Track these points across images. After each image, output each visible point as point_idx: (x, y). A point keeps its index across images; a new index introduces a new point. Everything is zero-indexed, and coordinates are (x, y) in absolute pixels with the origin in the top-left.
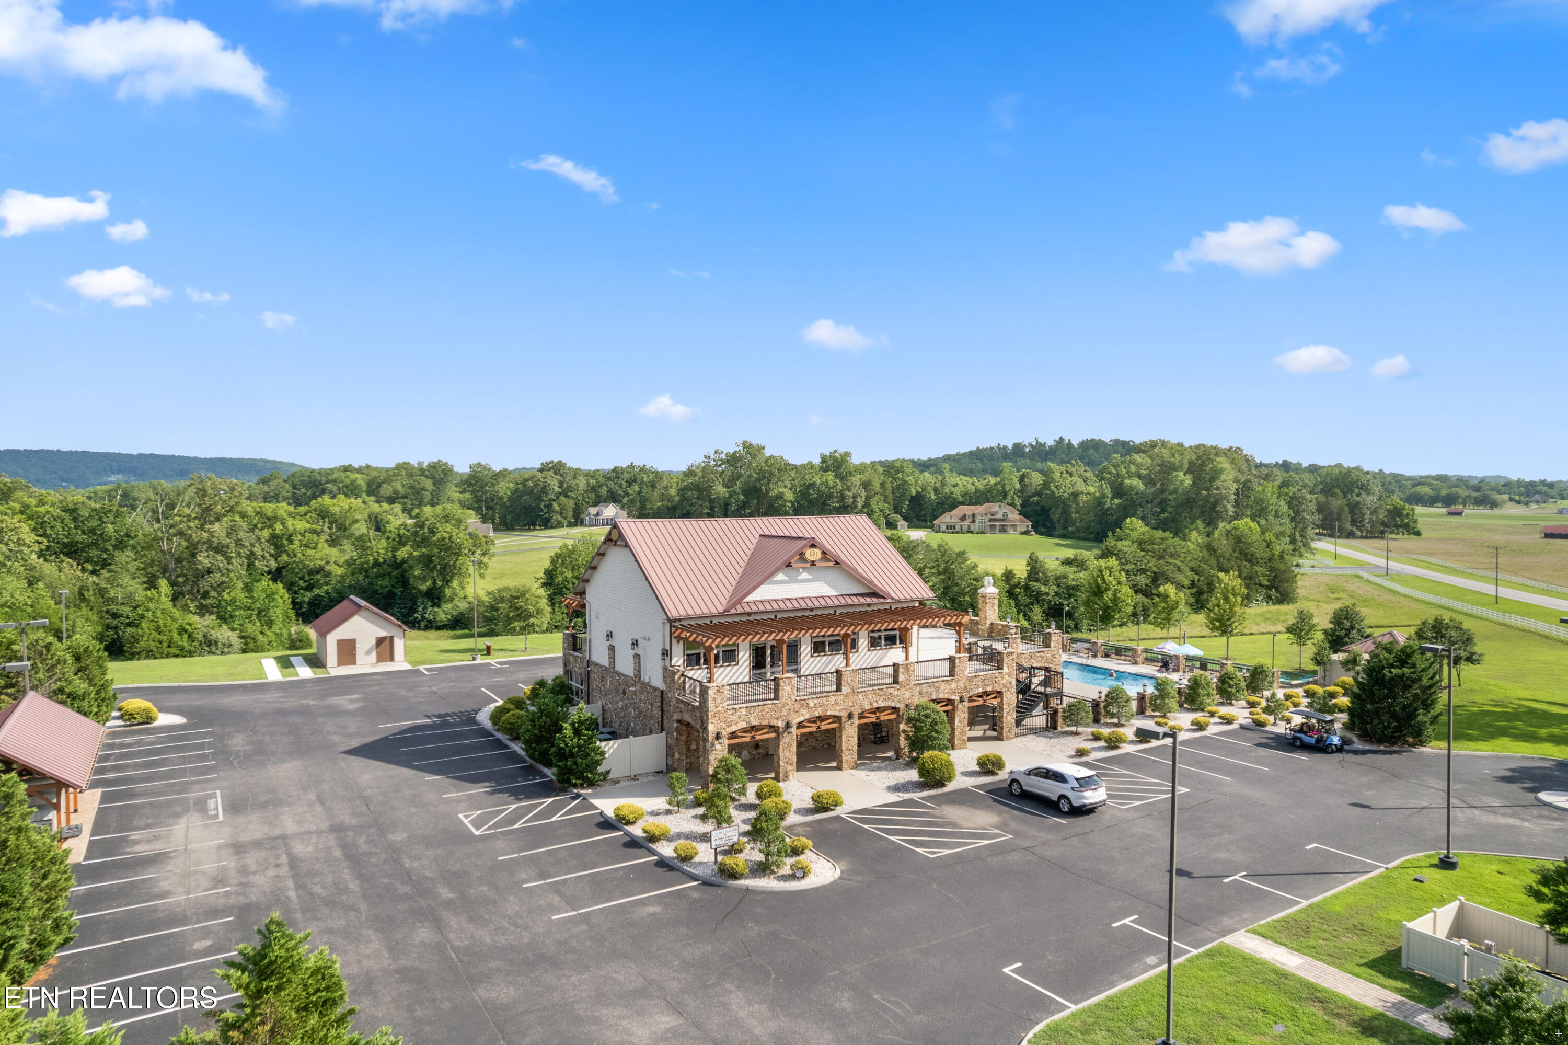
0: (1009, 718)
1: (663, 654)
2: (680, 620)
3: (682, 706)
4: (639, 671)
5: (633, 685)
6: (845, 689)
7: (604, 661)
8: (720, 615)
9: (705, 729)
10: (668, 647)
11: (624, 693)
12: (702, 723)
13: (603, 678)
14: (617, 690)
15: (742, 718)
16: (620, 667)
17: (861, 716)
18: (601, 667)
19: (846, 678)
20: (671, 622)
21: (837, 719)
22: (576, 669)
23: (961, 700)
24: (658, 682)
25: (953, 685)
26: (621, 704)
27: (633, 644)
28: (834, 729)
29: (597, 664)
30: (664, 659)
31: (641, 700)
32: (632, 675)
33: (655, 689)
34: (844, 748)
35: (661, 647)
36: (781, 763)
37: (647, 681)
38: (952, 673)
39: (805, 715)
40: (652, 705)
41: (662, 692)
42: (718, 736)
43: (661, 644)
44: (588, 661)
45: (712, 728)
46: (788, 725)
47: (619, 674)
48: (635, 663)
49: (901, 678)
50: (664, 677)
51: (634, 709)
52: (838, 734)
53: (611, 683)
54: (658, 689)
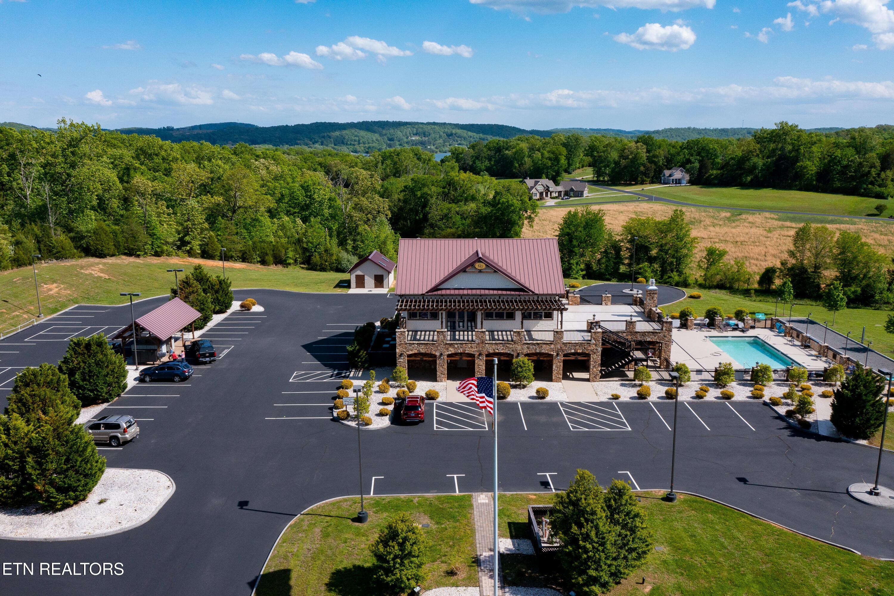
15: (415, 348)
36: (438, 373)
42: (402, 355)
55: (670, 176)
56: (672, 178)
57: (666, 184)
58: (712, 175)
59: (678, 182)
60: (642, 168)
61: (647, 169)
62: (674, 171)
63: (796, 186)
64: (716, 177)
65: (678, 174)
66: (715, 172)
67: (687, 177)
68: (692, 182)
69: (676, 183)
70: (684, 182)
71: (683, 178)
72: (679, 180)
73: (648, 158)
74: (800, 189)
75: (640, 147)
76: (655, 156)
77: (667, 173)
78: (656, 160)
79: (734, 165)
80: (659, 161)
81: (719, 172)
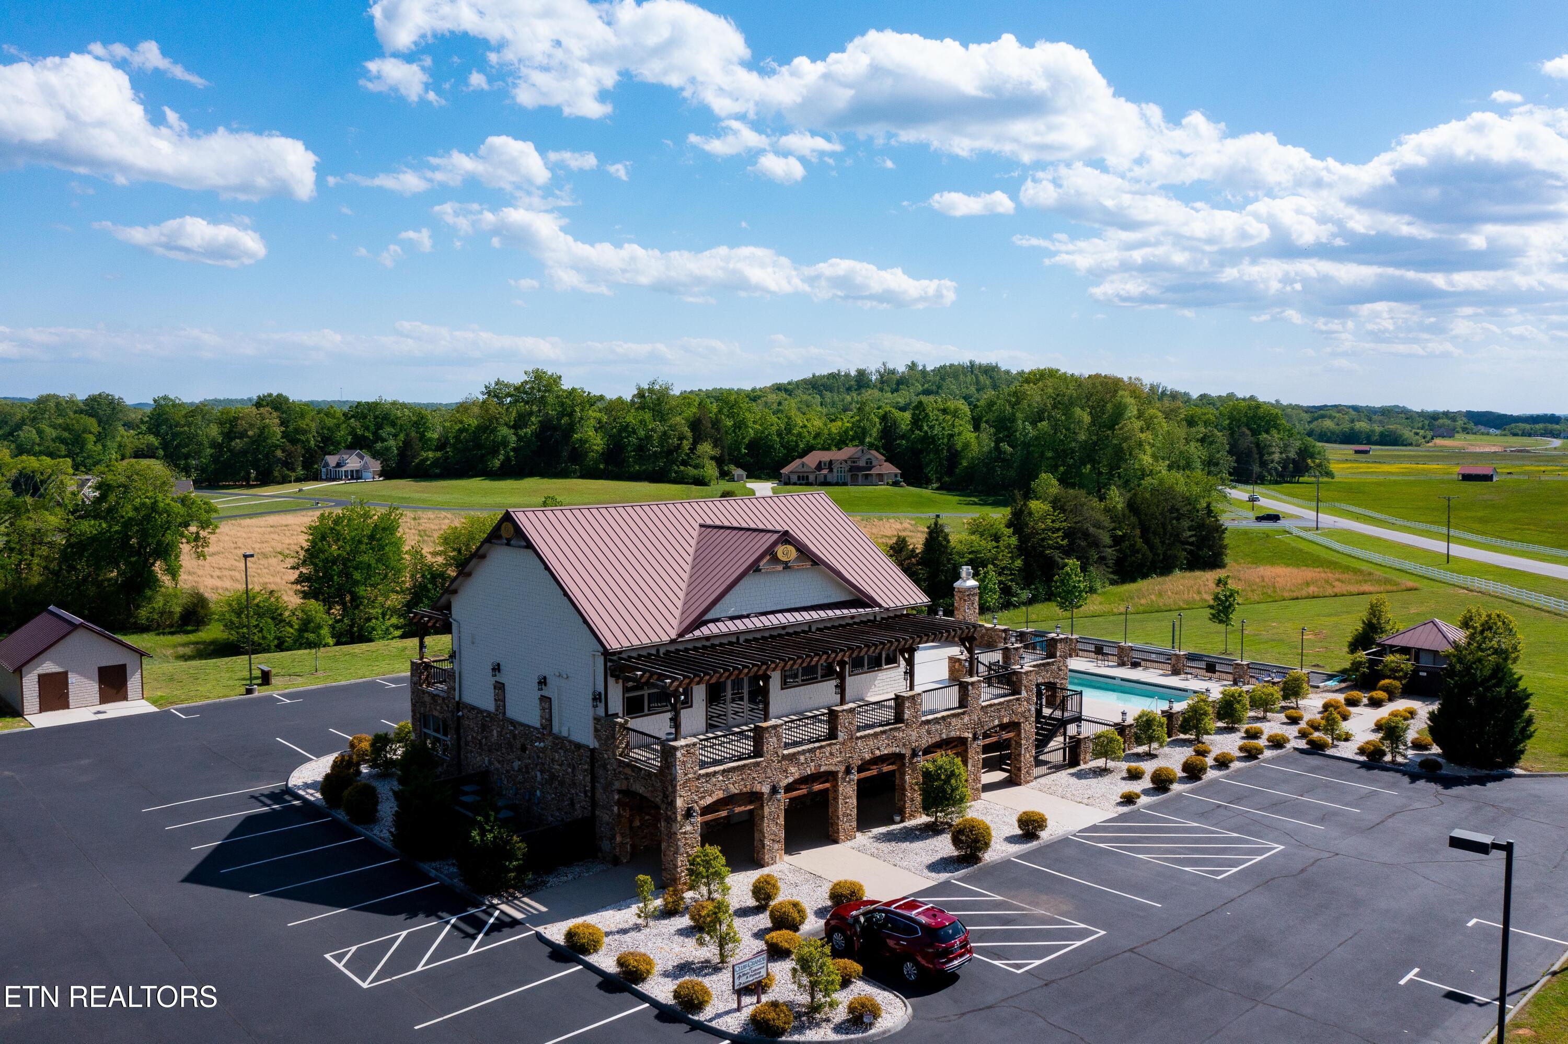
0: (1028, 756)
1: (594, 699)
2: (620, 653)
3: (628, 771)
4: (550, 720)
5: (541, 740)
6: (842, 736)
7: (487, 703)
8: (673, 641)
9: (672, 803)
10: (601, 688)
11: (524, 749)
12: (666, 796)
13: (484, 727)
14: (510, 746)
15: (718, 785)
16: (513, 712)
17: (861, 769)
18: (480, 711)
19: (843, 720)
20: (607, 653)
21: (830, 776)
22: (436, 713)
23: (975, 738)
24: (585, 735)
25: (966, 719)
26: (517, 764)
27: (540, 683)
28: (827, 790)
29: (473, 708)
30: (595, 707)
31: (553, 760)
32: (538, 725)
33: (578, 746)
34: (840, 813)
35: (591, 691)
36: (767, 842)
37: (565, 734)
38: (963, 703)
39: (795, 773)
40: (574, 769)
41: (593, 751)
42: (689, 814)
43: (591, 684)
44: (458, 703)
45: (679, 802)
46: (774, 790)
47: (513, 723)
48: (543, 709)
49: (907, 714)
50: (596, 730)
51: (542, 772)
52: (831, 796)
53: (500, 734)
54: (588, 747)
55: (339, 465)
56: (344, 469)
57: (334, 480)
58: (427, 459)
59: (356, 475)
60: (279, 453)
61: (289, 455)
62: (345, 457)
63: (575, 472)
64: (436, 463)
65: (353, 462)
66: (431, 454)
67: (376, 466)
68: (387, 474)
69: (352, 478)
70: (368, 475)
71: (366, 467)
72: (357, 471)
73: (285, 435)
74: (582, 477)
75: (267, 415)
76: (297, 431)
77: (332, 460)
78: (303, 438)
79: (467, 441)
80: (308, 441)
81: (439, 454)
